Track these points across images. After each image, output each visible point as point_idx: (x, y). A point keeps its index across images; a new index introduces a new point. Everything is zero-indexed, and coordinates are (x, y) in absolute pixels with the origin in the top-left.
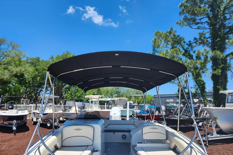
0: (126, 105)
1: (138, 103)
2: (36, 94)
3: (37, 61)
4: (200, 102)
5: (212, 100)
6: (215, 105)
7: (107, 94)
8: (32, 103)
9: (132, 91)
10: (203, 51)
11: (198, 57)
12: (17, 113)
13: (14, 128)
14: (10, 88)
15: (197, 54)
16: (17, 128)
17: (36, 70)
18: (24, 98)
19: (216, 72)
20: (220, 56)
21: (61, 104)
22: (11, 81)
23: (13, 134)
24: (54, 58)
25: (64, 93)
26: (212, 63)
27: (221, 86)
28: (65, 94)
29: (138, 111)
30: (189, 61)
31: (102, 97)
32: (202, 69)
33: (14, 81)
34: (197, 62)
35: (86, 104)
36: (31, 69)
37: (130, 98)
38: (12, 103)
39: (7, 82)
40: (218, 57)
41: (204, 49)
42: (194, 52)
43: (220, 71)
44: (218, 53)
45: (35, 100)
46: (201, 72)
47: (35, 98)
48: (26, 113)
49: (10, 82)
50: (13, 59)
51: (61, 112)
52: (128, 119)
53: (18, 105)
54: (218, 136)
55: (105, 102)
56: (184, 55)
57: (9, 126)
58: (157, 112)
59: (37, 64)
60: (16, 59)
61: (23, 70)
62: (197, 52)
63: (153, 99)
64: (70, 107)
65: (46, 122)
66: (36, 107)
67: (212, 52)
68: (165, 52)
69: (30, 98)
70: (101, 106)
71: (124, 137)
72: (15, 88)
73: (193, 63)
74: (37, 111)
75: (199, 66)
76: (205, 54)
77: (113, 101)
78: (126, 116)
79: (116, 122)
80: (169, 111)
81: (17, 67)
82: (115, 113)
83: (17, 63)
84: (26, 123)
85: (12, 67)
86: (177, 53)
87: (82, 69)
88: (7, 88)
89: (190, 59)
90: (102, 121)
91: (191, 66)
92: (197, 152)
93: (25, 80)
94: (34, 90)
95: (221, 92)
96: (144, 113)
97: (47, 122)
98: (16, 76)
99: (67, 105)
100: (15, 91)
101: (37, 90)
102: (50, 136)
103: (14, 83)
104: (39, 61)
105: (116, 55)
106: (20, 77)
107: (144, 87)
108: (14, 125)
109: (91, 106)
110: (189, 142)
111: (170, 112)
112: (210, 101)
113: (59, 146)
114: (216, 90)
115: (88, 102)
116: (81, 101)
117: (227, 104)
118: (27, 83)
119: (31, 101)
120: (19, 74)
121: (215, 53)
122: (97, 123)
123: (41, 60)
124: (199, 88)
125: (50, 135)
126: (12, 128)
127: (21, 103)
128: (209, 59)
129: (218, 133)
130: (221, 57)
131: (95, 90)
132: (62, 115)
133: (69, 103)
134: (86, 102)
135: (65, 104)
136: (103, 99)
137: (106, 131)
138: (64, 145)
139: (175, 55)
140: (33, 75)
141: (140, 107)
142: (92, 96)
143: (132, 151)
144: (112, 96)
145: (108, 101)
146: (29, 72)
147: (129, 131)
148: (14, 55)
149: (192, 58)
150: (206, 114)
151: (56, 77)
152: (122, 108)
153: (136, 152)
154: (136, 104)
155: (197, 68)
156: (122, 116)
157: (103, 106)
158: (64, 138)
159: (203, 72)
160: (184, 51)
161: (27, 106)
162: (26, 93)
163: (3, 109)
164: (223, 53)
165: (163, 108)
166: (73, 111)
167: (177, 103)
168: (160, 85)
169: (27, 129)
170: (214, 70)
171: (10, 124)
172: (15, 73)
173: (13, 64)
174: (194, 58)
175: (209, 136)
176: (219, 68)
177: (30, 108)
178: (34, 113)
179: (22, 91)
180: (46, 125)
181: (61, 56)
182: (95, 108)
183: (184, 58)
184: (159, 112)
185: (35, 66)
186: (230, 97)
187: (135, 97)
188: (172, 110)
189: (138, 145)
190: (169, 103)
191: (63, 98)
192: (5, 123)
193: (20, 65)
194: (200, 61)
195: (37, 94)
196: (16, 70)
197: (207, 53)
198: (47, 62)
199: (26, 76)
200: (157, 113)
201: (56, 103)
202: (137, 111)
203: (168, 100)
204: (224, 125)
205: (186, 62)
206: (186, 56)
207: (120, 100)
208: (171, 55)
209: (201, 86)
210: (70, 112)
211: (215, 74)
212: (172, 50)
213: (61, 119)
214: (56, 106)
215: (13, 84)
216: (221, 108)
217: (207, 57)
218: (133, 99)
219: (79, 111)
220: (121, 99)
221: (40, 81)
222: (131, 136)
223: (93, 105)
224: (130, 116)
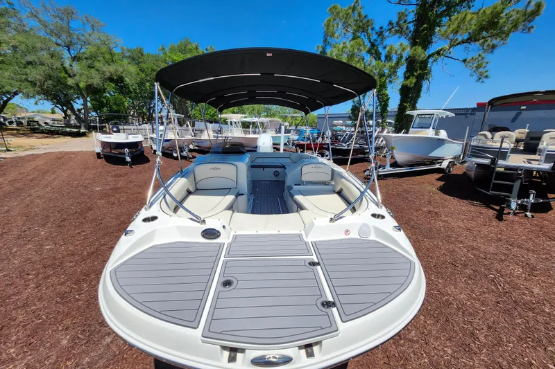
0: (280, 128)
1: (296, 126)
2: (149, 110)
3: (140, 55)
4: (378, 125)
5: (393, 122)
6: (396, 130)
7: (251, 114)
8: (146, 123)
9: (289, 111)
10: (399, 47)
11: (388, 58)
12: (127, 138)
13: (128, 159)
14: (108, 100)
15: (388, 52)
16: (131, 158)
17: (141, 70)
18: (133, 116)
19: (408, 82)
20: (419, 57)
21: (187, 126)
22: (106, 89)
23: (128, 167)
24: (167, 50)
25: (190, 109)
26: (407, 68)
27: (410, 103)
28: (191, 110)
29: (296, 137)
30: (374, 62)
31: (245, 117)
32: (390, 76)
33: (111, 87)
34: (385, 66)
35: (223, 126)
36: (133, 69)
37: (285, 118)
38: (116, 123)
39: (101, 89)
40: (417, 58)
41: (399, 44)
42: (385, 48)
43: (414, 81)
44: (419, 49)
45: (148, 118)
46: (387, 81)
47: (149, 116)
48: (139, 138)
49: (104, 91)
50: (98, 50)
51: (190, 137)
52: (282, 147)
53: (125, 127)
54: (391, 169)
55: (250, 123)
56: (369, 51)
57: (120, 156)
58: (320, 139)
59: (140, 60)
60: (104, 49)
61: (121, 70)
62: (388, 49)
63: (316, 120)
64: (202, 131)
65: (171, 150)
66: (153, 129)
67: (411, 49)
68: (341, 46)
69: (142, 115)
70: (244, 129)
71: (276, 174)
72: (116, 99)
73: (380, 66)
74: (154, 136)
75: (387, 72)
76: (399, 53)
77: (262, 124)
78: (279, 144)
79: (265, 155)
80: (335, 137)
81: (109, 65)
82: (265, 142)
83: (108, 56)
84: (143, 152)
85: (102, 65)
86: (358, 49)
88: (104, 100)
89: (376, 60)
90: (248, 156)
91: (375, 72)
92: (369, 200)
93: (126, 87)
94: (145, 103)
95: (408, 112)
96: (303, 140)
97: (172, 151)
98: (111, 79)
99: (196, 127)
100: (115, 104)
101: (150, 104)
102: (178, 179)
103: (111, 92)
104: (142, 55)
106: (118, 81)
107: (307, 106)
108: (127, 154)
109: (231, 131)
111: (337, 139)
112: (390, 123)
113: (192, 189)
114: (402, 108)
115: (226, 123)
116: (216, 122)
117: (411, 130)
118: (131, 92)
119: (143, 120)
120: (115, 78)
121: (415, 50)
123: (145, 53)
124: (380, 105)
126: (125, 159)
127: (130, 122)
128: (403, 60)
129: (391, 166)
130: (421, 59)
131: (236, 109)
132: (192, 141)
133: (200, 125)
134: (222, 123)
135: (193, 126)
136: (248, 120)
139: (356, 51)
140: (139, 79)
141: (299, 132)
142: (231, 115)
144: (259, 115)
145: (254, 123)
146: (131, 72)
147: (284, 167)
148: (99, 42)
149: (380, 59)
150: (382, 141)
151: (171, 91)
152: (274, 133)
154: (294, 128)
155: (384, 75)
156: (274, 144)
157: (248, 129)
158: (198, 180)
159: (391, 82)
160: (369, 45)
161: (139, 127)
162: (134, 107)
163: (105, 132)
164: (425, 50)
165: (329, 133)
166: (205, 136)
167: (347, 126)
169: (146, 160)
170: (406, 78)
171: (120, 153)
172: (108, 74)
173: (101, 59)
174: (383, 58)
175: (380, 170)
176: (413, 75)
177: (145, 132)
178: (151, 138)
179: (126, 105)
180: (172, 154)
181: (178, 47)
182: (236, 134)
183: (368, 58)
184: (323, 138)
185: (139, 63)
186: (418, 120)
187: (293, 117)
188: (340, 136)
190: (336, 126)
191: (189, 117)
192: (113, 151)
193: (112, 61)
194: (390, 64)
195: (151, 110)
196: (110, 69)
197: (404, 50)
198: (157, 59)
199: (127, 80)
200: (319, 141)
201: (180, 124)
202: (294, 136)
203: (335, 122)
204: (400, 157)
205: (369, 65)
206: (372, 54)
207: (271, 121)
208: (350, 52)
209: (383, 103)
210: (202, 138)
211: (407, 86)
212: (352, 42)
213: (191, 147)
214: (181, 128)
215: (110, 94)
216: (401, 135)
217: (401, 57)
218: (290, 119)
219: (214, 137)
220: (273, 121)
221: (151, 89)
222: (286, 175)
223: (234, 129)
224: (285, 144)
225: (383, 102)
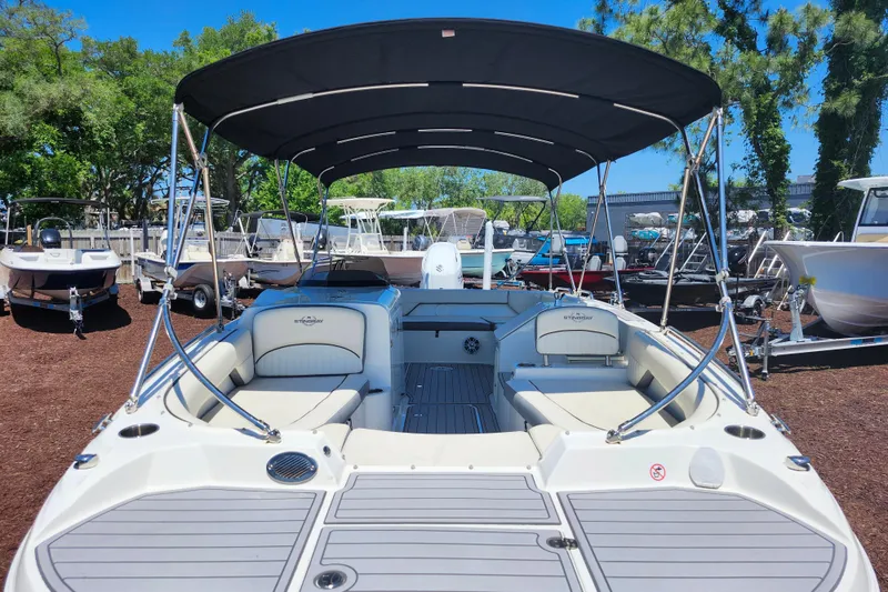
0: (482, 234)
1: (528, 230)
2: (138, 192)
3: (126, 55)
4: (761, 221)
5: (806, 212)
6: (815, 232)
7: (410, 194)
8: (129, 226)
9: (506, 184)
10: (801, 15)
11: (777, 43)
12: (79, 261)
13: (76, 315)
14: (36, 168)
15: (775, 28)
16: (84, 313)
17: (126, 92)
18: (96, 205)
19: (837, 105)
20: (863, 36)
21: (237, 229)
22: (34, 140)
23: (74, 336)
24: (195, 43)
25: (245, 188)
26: (830, 68)
27: (850, 159)
28: (249, 191)
29: (527, 257)
30: (738, 57)
31: (391, 207)
32: (784, 89)
33: (47, 135)
34: (768, 64)
35: (331, 228)
36: (107, 90)
37: (497, 209)
38: (51, 225)
39: (20, 142)
40: (856, 40)
41: (803, 7)
42: (764, 19)
43: (855, 100)
44: (861, 21)
45: (139, 213)
46: (779, 103)
47: (137, 206)
48: (109, 260)
49: (30, 145)
50: (27, 47)
51: (242, 258)
52: (487, 284)
53: (77, 233)
54: (808, 341)
55: (402, 222)
56: (720, 30)
57: (55, 307)
58: (596, 260)
59: (127, 68)
60: (42, 44)
61: (77, 92)
62: (773, 20)
63: (584, 213)
64: (274, 243)
65: (189, 293)
66: (146, 238)
67: (837, 19)
68: (645, 18)
69: (119, 205)
70: (388, 238)
71: (472, 346)
72: (56, 164)
73: (754, 66)
74: (150, 255)
75: (775, 79)
76: (803, 29)
77: (435, 221)
78: (480, 277)
79: (443, 298)
80: (640, 254)
81: (48, 81)
82: (442, 264)
83: (48, 62)
84: (115, 298)
85: (32, 82)
86: (692, 24)
87: (310, 96)
88: (26, 167)
89: (742, 50)
90: (395, 293)
91: (742, 79)
92: (721, 396)
93: (86, 132)
94: (130, 173)
95: (844, 183)
96: (547, 265)
97: (191, 294)
98: (50, 117)
99: (260, 232)
100: (54, 177)
101: (142, 175)
102: (212, 344)
103: (46, 149)
104: (133, 55)
105: (446, 34)
106: (68, 121)
107: (552, 167)
108: (73, 302)
109: (352, 240)
110: (695, 363)
111: (643, 258)
112: (799, 218)
113: (244, 374)
114: (827, 173)
115: (340, 223)
116: (313, 219)
117: (858, 230)
118: (97, 146)
119: (122, 216)
120: (60, 112)
121: (848, 22)
122: (375, 301)
123: (140, 50)
124: (764, 166)
125: (212, 339)
126: (67, 314)
127: (87, 222)
128: (818, 49)
129: (807, 332)
130: (868, 42)
131: (365, 179)
132: (247, 269)
133: (269, 227)
134: (331, 224)
135: (253, 228)
136: (397, 214)
137: (407, 326)
138: (262, 372)
139: (685, 29)
140: (119, 115)
141: (534, 243)
142: (355, 199)
143: (498, 390)
144: (427, 200)
145: (414, 222)
146: (100, 101)
147: (491, 327)
148: (30, 29)
149: (753, 47)
150: (777, 265)
151: (210, 125)
152: (468, 245)
153: (510, 393)
154: (520, 232)
155: (767, 88)
156: (465, 276)
157: (398, 238)
158: (261, 350)
159: (788, 104)
160: (721, 14)
161: (112, 234)
162: (99, 185)
163: (24, 248)
164: (878, 22)
165: (619, 244)
166: (285, 254)
167: (672, 225)
168: (613, 157)
169: (122, 319)
170: (832, 94)
171: (56, 300)
172: (44, 104)
173: (31, 67)
174: (761, 44)
175: (774, 343)
176: (851, 86)
177: (125, 246)
178: (140, 262)
179: (81, 177)
180: (192, 303)
181: (224, 34)
182: (368, 246)
183: (720, 46)
184: (604, 260)
185: (122, 76)
186: (874, 205)
187: (518, 204)
188: (653, 250)
189: (520, 372)
190: (642, 227)
191: (243, 208)
192: (38, 296)
193: (59, 72)
194: (781, 58)
195: (143, 190)
196: (49, 92)
197: (816, 21)
198: (168, 63)
199: (90, 116)
200: (595, 264)
201: (218, 227)
202: (521, 255)
203: (637, 215)
204: (832, 306)
205: (724, 63)
206: (730, 36)
207: (458, 215)
208: (670, 32)
209: (772, 162)
210: (275, 259)
211: (835, 114)
212: (673, 9)
213: (244, 283)
214: (219, 235)
215: (42, 151)
216: (834, 243)
217: (812, 40)
218: (511, 211)
219: (307, 256)
220: (466, 214)
221: (147, 138)
222: (496, 344)
223: (361, 236)
224: (497, 276)
225: (773, 158)
